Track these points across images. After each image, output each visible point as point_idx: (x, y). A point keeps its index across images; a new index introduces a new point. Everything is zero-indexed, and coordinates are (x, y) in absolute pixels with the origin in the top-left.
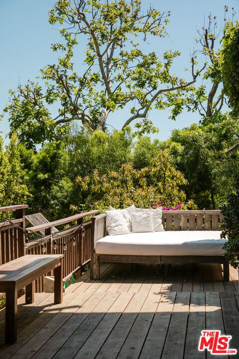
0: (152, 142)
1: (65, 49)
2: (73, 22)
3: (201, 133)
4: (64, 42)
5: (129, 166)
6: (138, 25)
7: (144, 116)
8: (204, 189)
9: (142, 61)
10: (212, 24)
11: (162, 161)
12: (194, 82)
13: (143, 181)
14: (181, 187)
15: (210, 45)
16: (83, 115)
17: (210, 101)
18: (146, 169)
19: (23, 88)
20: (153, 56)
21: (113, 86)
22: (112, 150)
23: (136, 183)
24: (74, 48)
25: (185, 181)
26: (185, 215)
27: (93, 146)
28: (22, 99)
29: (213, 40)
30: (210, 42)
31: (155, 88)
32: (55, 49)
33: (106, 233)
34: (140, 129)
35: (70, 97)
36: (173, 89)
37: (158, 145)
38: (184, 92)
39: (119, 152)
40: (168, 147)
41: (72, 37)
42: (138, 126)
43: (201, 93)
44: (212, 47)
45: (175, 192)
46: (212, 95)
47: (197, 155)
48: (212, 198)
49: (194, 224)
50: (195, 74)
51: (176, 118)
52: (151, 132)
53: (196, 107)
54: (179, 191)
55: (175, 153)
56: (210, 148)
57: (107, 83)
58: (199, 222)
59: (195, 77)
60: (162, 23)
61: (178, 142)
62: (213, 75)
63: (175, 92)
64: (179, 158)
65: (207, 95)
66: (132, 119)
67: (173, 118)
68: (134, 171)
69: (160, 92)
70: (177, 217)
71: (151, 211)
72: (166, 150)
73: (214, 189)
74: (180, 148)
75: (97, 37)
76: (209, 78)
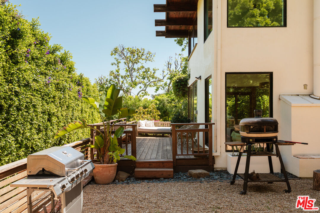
0: (148, 100)
1: (116, 65)
2: (120, 56)
3: (165, 98)
4: (116, 62)
5: (142, 108)
6: (144, 57)
7: (145, 90)
8: (166, 116)
9: (144, 70)
10: (171, 60)
11: (152, 106)
12: (163, 79)
13: (146, 113)
14: (159, 115)
15: (169, 67)
16: (123, 89)
17: (169, 86)
18: (148, 109)
19: (100, 78)
20: (149, 68)
21: (134, 79)
22: (135, 102)
23: (144, 113)
24: (120, 65)
25: (160, 113)
26: (161, 123)
27: (129, 101)
28: (99, 81)
29: (171, 65)
30: (169, 66)
31: (149, 81)
32: (113, 65)
33: (139, 127)
34: (143, 95)
35: (119, 83)
36: (156, 81)
37: (150, 101)
38: (160, 82)
39: (137, 103)
40: (154, 102)
41: (119, 61)
42: (143, 93)
43: (166, 84)
44: (170, 67)
45: (157, 117)
46: (169, 84)
47: (164, 105)
48: (168, 119)
49: (163, 125)
50: (164, 76)
51: (157, 92)
52: (147, 95)
53: (164, 89)
54: (158, 116)
55: (156, 104)
56: (168, 103)
57: (132, 78)
58: (164, 125)
59: (164, 77)
60: (152, 56)
61: (157, 100)
62: (170, 79)
63: (157, 82)
64: (157, 106)
65: (168, 85)
66: (141, 91)
67: (156, 92)
68: (143, 110)
69: (151, 82)
70: (159, 123)
71: (151, 121)
72: (153, 103)
73: (169, 116)
74: (158, 102)
75: (128, 61)
76: (169, 80)
